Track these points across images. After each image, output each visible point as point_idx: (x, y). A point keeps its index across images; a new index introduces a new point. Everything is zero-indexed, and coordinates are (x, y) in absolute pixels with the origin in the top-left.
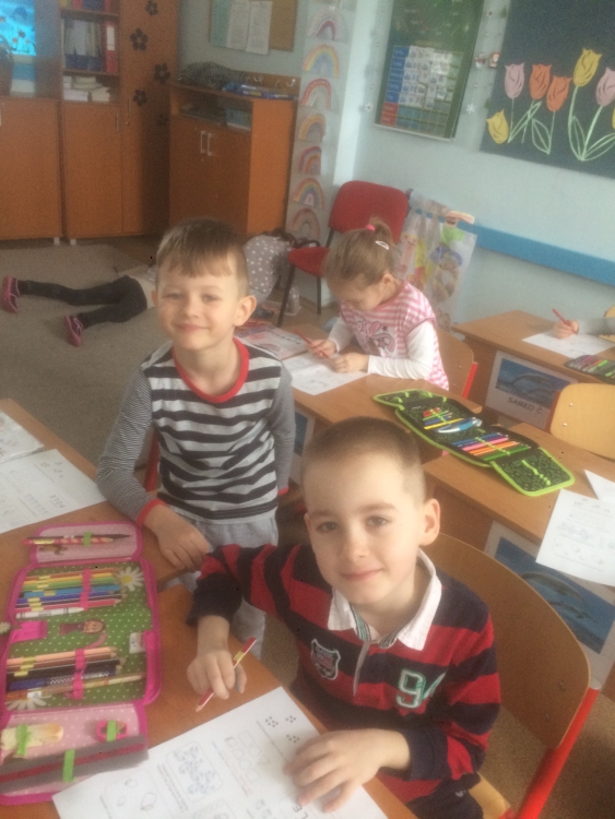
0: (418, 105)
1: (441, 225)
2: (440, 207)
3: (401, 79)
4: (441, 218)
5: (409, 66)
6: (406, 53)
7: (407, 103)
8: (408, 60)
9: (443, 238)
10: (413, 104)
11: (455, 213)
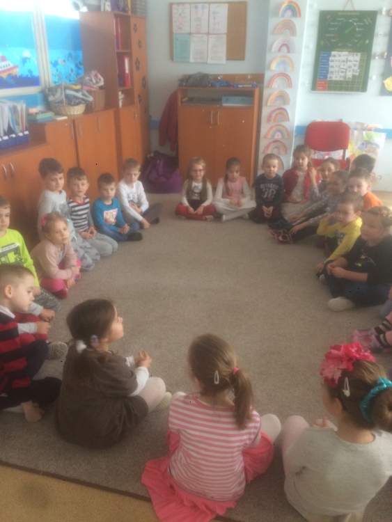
0: (342, 79)
1: (364, 132)
2: (362, 124)
3: (328, 68)
4: (363, 129)
5: (332, 61)
6: (330, 55)
7: (334, 79)
8: (331, 58)
9: (366, 138)
10: (338, 79)
11: (371, 125)
